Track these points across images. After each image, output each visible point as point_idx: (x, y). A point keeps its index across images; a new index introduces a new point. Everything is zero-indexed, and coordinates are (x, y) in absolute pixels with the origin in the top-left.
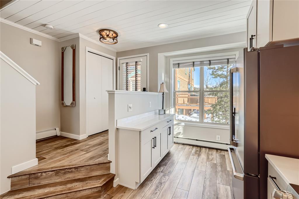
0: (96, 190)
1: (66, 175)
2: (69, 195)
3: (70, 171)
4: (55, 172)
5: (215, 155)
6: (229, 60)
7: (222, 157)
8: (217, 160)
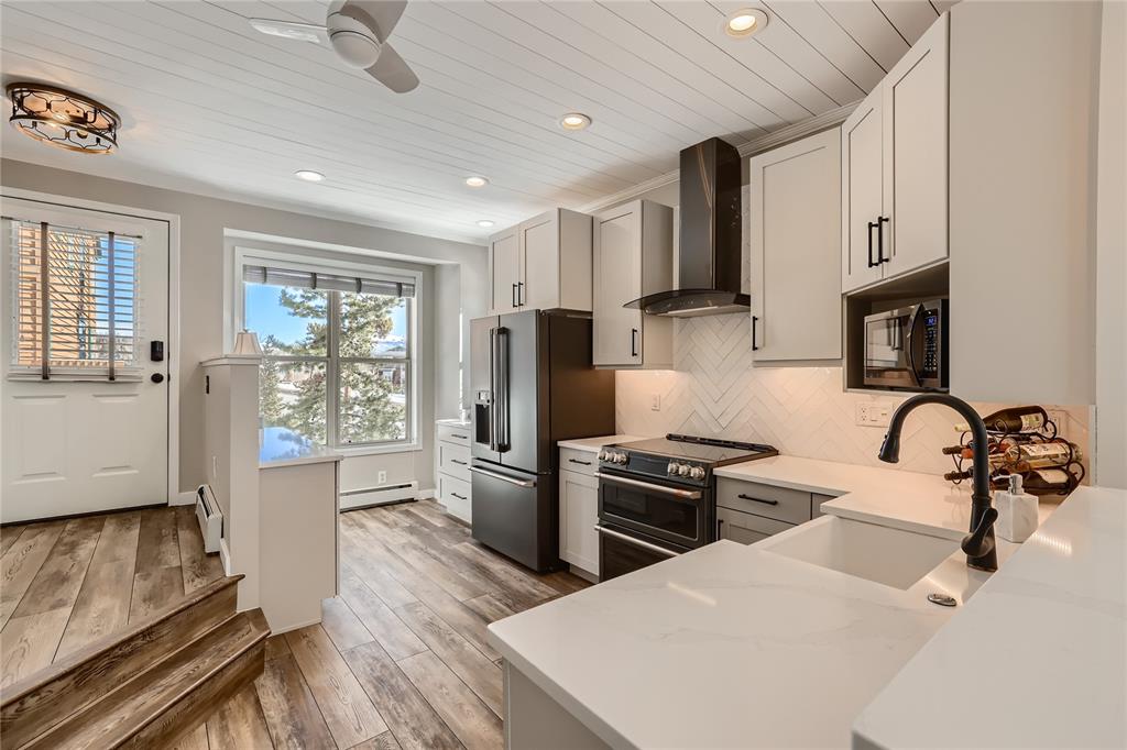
0: (256, 652)
1: (114, 672)
2: (197, 695)
3: (127, 649)
4: (76, 674)
5: (390, 515)
6: (404, 287)
7: (408, 513)
8: (406, 522)
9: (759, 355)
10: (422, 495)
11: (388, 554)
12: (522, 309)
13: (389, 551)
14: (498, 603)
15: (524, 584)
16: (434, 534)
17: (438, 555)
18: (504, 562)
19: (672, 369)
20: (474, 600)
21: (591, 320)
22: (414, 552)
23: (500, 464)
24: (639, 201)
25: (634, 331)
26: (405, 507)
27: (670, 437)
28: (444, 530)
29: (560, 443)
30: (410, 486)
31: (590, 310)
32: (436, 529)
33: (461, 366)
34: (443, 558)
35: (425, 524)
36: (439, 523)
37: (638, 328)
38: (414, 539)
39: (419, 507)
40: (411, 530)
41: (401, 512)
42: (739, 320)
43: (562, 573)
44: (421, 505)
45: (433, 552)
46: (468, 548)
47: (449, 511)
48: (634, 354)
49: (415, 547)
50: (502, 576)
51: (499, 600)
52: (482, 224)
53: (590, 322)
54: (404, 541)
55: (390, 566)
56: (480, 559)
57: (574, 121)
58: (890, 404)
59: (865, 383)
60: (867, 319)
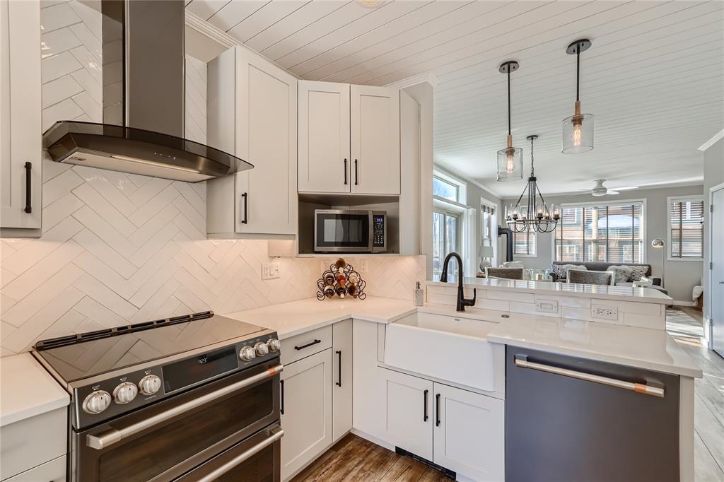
9: (243, 228)
25: (29, 168)
37: (37, 164)
48: (25, 209)
58: (279, 263)
59: (315, 250)
60: (317, 212)
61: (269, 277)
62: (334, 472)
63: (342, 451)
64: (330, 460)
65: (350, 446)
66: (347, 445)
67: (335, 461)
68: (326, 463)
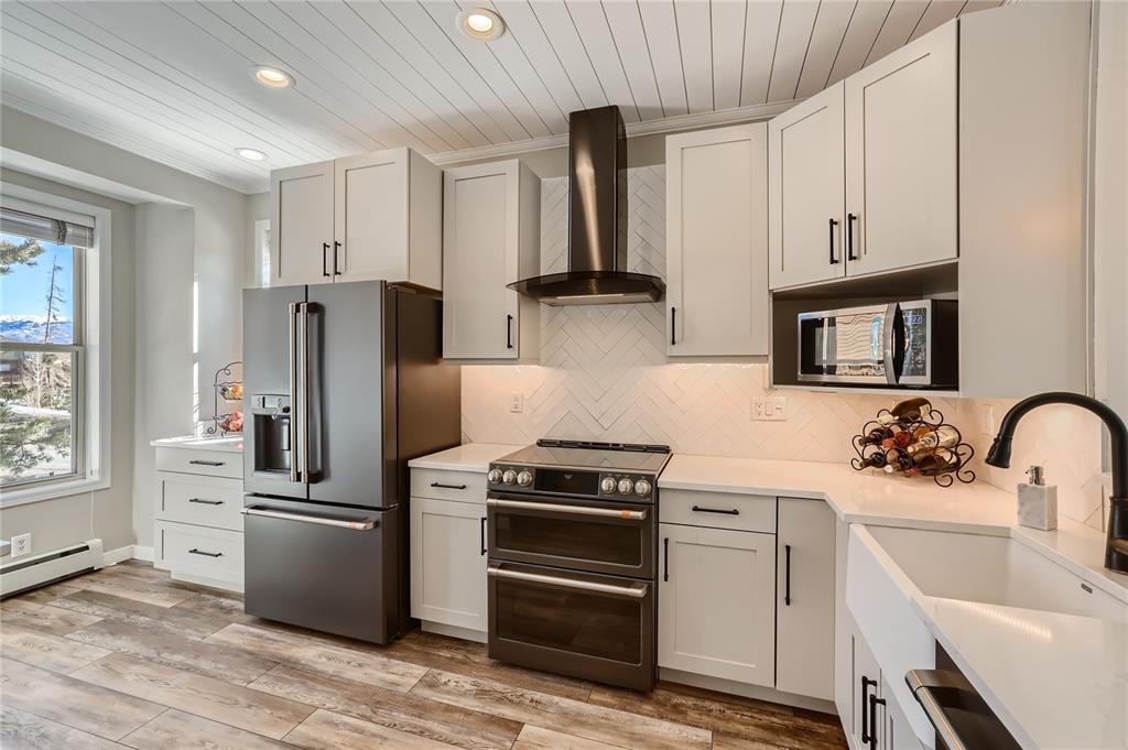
5: (51, 610)
6: (70, 230)
7: (87, 596)
8: (93, 614)
9: (676, 350)
10: (110, 559)
11: (73, 691)
12: (338, 279)
13: (75, 683)
14: (346, 719)
15: (368, 670)
16: (166, 625)
17: (190, 662)
18: (315, 639)
19: (539, 364)
20: (301, 728)
21: (442, 302)
22: (134, 668)
23: (307, 500)
24: (516, 161)
25: (509, 317)
26: (78, 586)
27: (541, 443)
28: (179, 611)
29: (412, 463)
30: (87, 548)
31: (440, 289)
32: (163, 613)
33: (195, 358)
34: (205, 664)
35: (136, 609)
36: (164, 602)
37: (515, 315)
38: (125, 644)
39: (107, 581)
40: (110, 627)
41: (74, 597)
42: (625, 313)
43: (412, 635)
44: (112, 575)
45: (178, 658)
46: (240, 634)
47: (175, 577)
48: (509, 346)
49: (133, 659)
50: (330, 668)
51: (345, 713)
52: (244, 153)
53: (440, 305)
54: (103, 653)
55: (91, 717)
56: (272, 648)
57: (481, 22)
58: (783, 399)
59: (799, 379)
60: (802, 316)
61: (763, 417)
62: (755, 726)
63: (801, 722)
64: (773, 714)
65: (821, 728)
66: (821, 725)
67: (775, 720)
68: (761, 712)
